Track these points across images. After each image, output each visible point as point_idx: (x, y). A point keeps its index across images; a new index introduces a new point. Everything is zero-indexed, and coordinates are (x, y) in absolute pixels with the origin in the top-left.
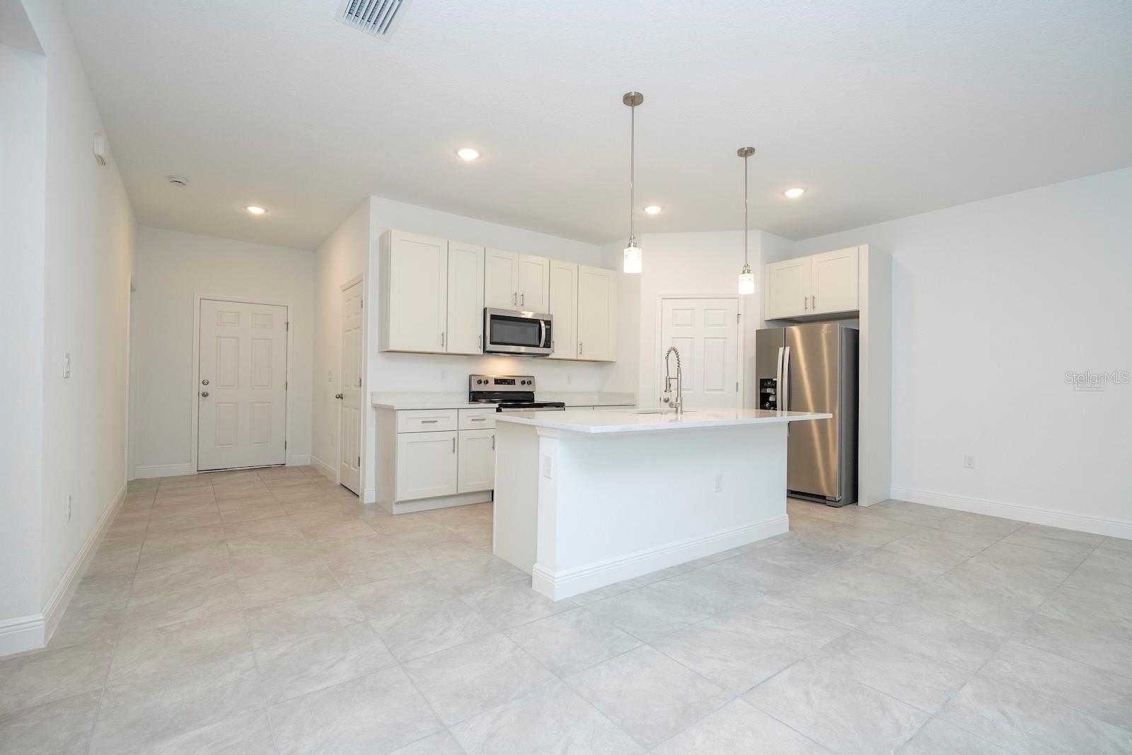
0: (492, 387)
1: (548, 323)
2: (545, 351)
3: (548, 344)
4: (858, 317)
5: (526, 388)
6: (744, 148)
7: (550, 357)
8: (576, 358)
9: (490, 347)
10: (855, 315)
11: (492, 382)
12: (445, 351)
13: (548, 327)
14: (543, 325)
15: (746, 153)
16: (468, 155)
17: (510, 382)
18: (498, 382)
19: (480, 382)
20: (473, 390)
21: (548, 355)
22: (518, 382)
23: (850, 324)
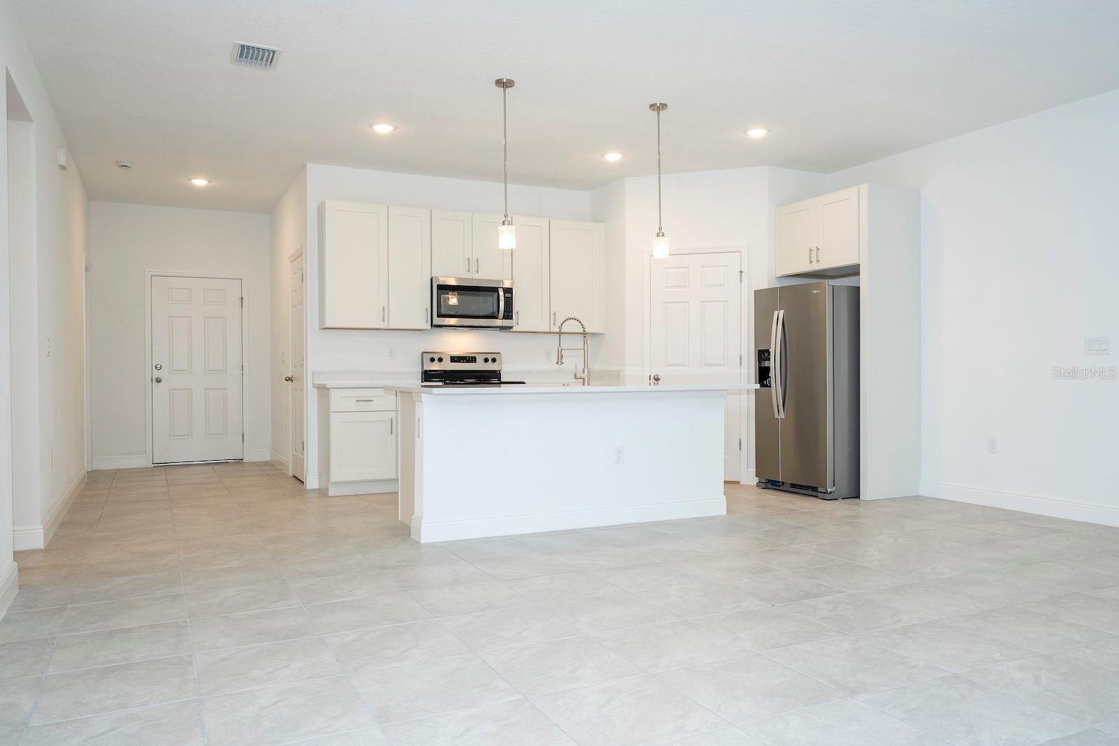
0: (448, 366)
1: (508, 291)
2: (506, 323)
3: (508, 315)
4: (858, 274)
5: (490, 367)
6: (656, 104)
7: (514, 329)
8: (548, 331)
9: (437, 321)
10: (854, 271)
11: (447, 360)
12: (386, 327)
13: (509, 295)
14: (501, 293)
15: (658, 108)
16: (383, 129)
17: (472, 359)
18: (454, 359)
19: (432, 360)
20: (426, 368)
21: (511, 327)
22: (480, 359)
23: (849, 281)
